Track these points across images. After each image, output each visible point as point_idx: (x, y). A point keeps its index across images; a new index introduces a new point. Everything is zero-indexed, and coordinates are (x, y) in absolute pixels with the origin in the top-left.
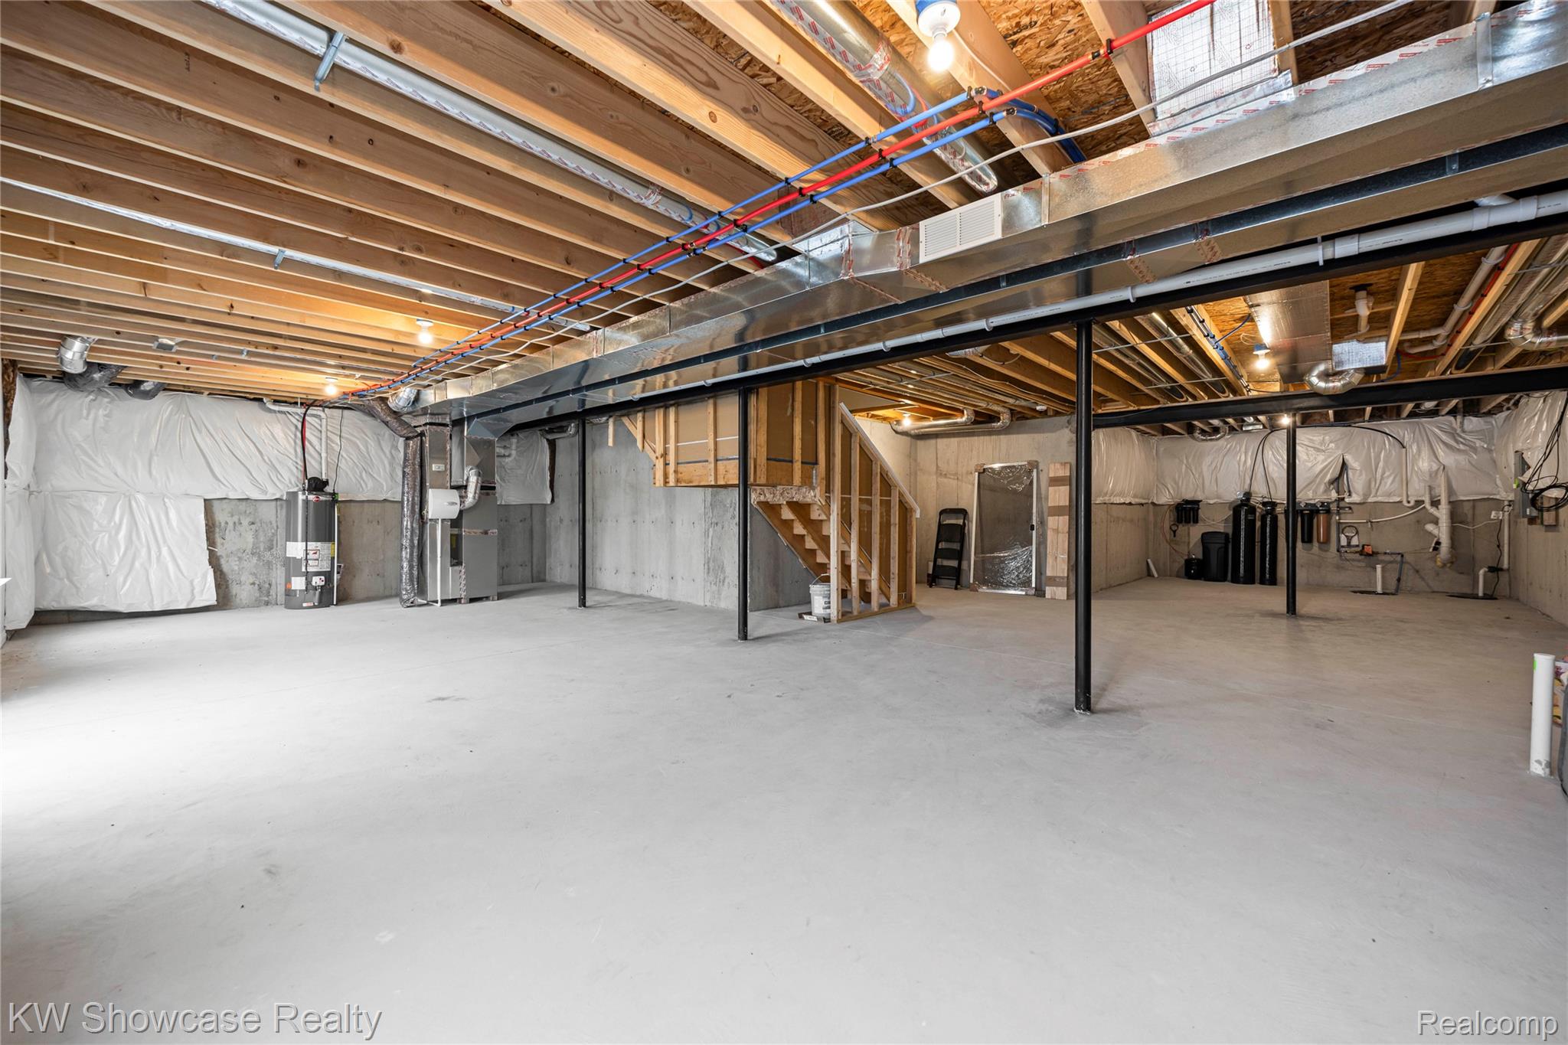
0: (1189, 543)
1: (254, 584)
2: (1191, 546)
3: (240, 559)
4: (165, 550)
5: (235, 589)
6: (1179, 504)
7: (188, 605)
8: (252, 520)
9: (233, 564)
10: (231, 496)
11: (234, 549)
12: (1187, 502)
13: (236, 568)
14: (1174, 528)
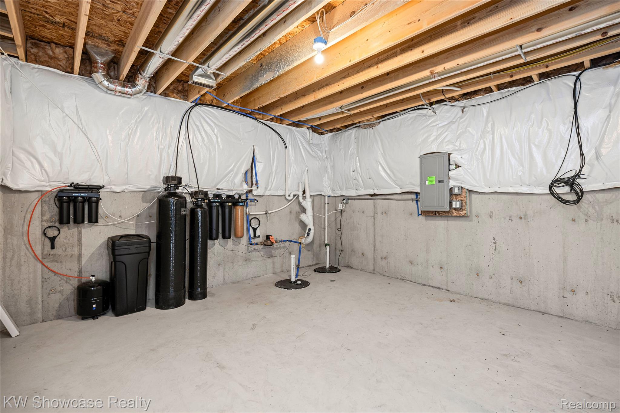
0: (80, 256)
2: (84, 260)
6: (61, 191)
12: (77, 187)
14: (51, 233)
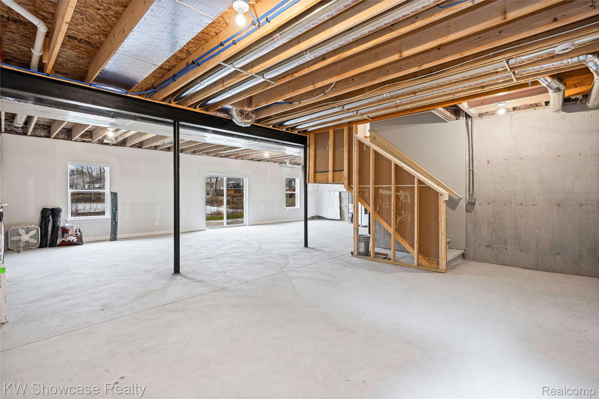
5: (344, 215)
7: (336, 218)
9: (345, 209)
10: (345, 191)
11: (345, 205)
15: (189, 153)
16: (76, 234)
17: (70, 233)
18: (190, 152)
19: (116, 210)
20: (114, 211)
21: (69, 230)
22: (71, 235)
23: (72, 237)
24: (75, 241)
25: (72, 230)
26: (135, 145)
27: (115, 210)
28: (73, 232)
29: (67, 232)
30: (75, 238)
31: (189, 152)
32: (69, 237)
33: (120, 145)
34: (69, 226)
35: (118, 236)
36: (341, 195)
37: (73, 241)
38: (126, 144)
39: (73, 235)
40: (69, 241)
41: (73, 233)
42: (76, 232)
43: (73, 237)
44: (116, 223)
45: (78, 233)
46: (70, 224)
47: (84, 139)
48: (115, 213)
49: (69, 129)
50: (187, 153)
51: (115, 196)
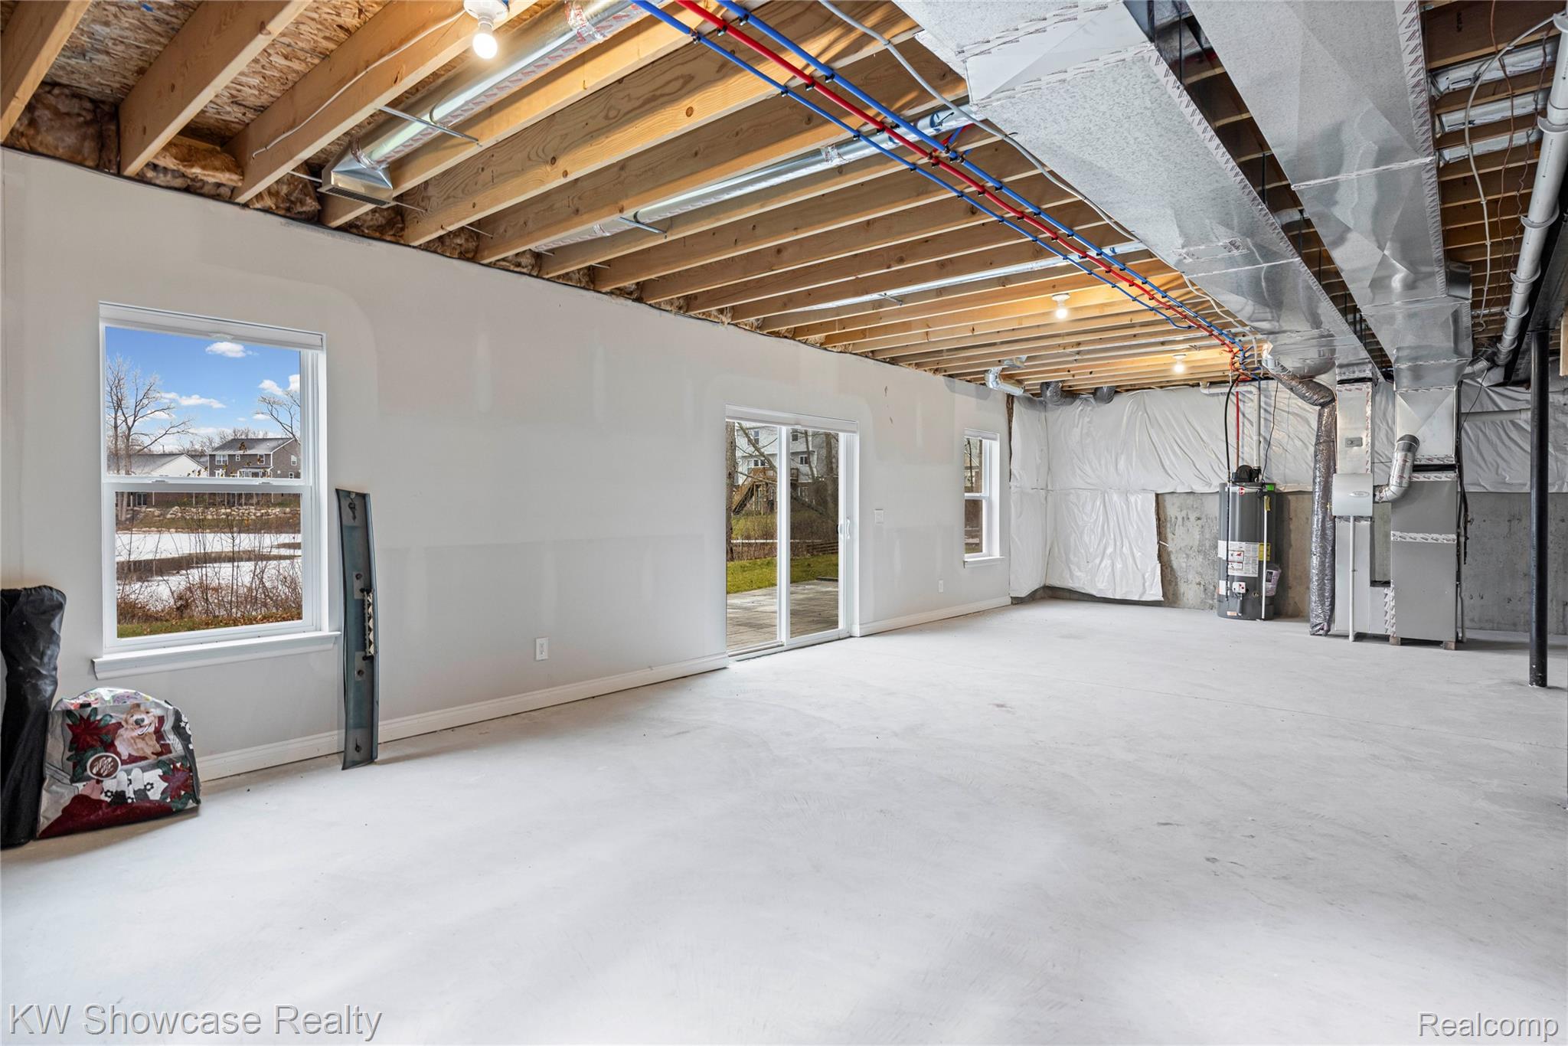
1: (1199, 584)
3: (1188, 556)
4: (1126, 542)
5: (1183, 587)
7: (1140, 597)
8: (1198, 515)
9: (1182, 560)
10: (1178, 491)
11: (1183, 545)
13: (1184, 565)
15: (669, 308)
16: (158, 748)
17: (123, 749)
18: (671, 303)
19: (368, 589)
20: (358, 595)
21: (119, 725)
22: (133, 759)
23: (136, 772)
24: (155, 795)
25: (139, 723)
26: (447, 241)
27: (362, 591)
28: (142, 737)
29: (102, 742)
30: (154, 776)
31: (666, 302)
32: (121, 775)
33: (377, 235)
34: (116, 698)
35: (386, 729)
36: (1160, 505)
37: (142, 793)
38: (406, 232)
39: (144, 758)
40: (120, 796)
41: (141, 744)
42: (159, 734)
43: (144, 770)
44: (370, 660)
45: (173, 740)
46: (120, 691)
47: (196, 171)
48: (362, 605)
49: (103, 102)
50: (659, 303)
51: (358, 513)
